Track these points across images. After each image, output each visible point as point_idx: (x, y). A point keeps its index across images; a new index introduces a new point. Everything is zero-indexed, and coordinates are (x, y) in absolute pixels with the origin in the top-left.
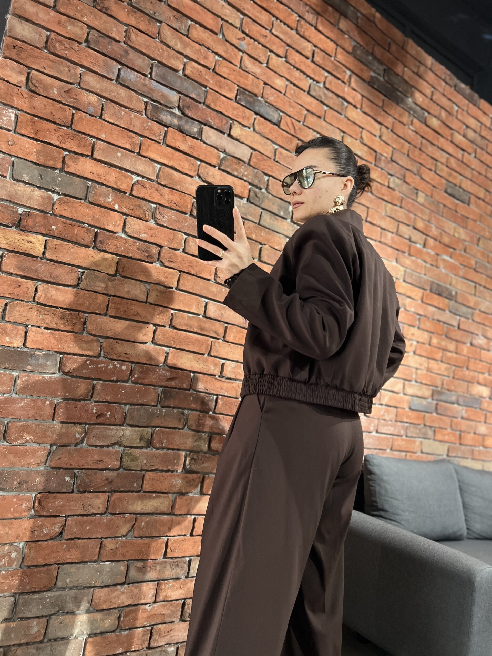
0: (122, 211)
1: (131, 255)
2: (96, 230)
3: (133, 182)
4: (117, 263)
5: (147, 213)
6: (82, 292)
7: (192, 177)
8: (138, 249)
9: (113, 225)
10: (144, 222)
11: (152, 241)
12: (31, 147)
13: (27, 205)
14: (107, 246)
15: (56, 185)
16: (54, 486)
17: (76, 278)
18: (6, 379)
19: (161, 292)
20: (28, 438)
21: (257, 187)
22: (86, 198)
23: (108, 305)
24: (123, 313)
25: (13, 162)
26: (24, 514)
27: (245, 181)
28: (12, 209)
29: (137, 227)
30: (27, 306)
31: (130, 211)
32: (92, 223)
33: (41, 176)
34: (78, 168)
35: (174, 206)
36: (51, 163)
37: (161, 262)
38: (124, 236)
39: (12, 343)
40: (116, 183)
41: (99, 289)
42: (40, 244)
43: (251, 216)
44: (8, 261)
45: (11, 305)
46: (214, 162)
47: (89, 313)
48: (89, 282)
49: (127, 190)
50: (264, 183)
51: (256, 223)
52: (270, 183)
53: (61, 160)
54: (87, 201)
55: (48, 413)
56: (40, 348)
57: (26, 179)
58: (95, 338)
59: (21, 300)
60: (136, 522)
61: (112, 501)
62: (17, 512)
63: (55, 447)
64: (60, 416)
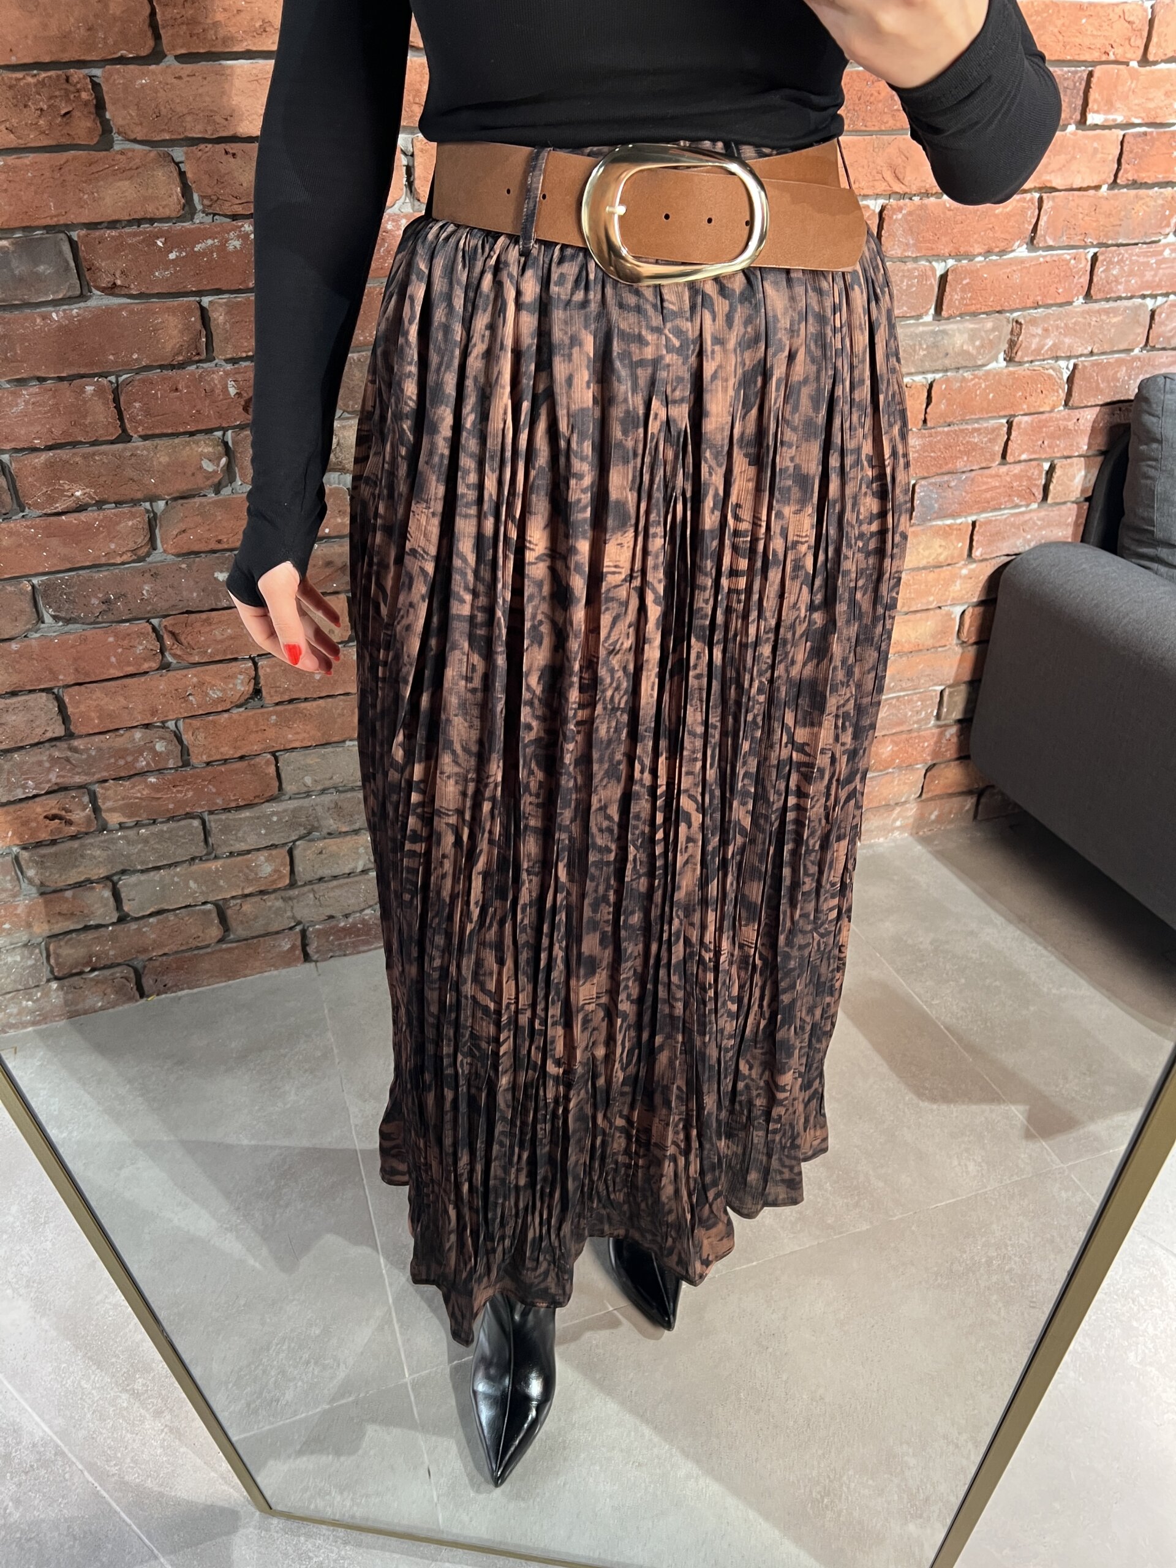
16: (194, 596)
20: (78, 494)
23: (153, 16)
26: (147, 665)
47: (101, 63)
55: (101, 418)
58: (155, 151)
62: (129, 663)
63: (161, 504)
64: (140, 423)
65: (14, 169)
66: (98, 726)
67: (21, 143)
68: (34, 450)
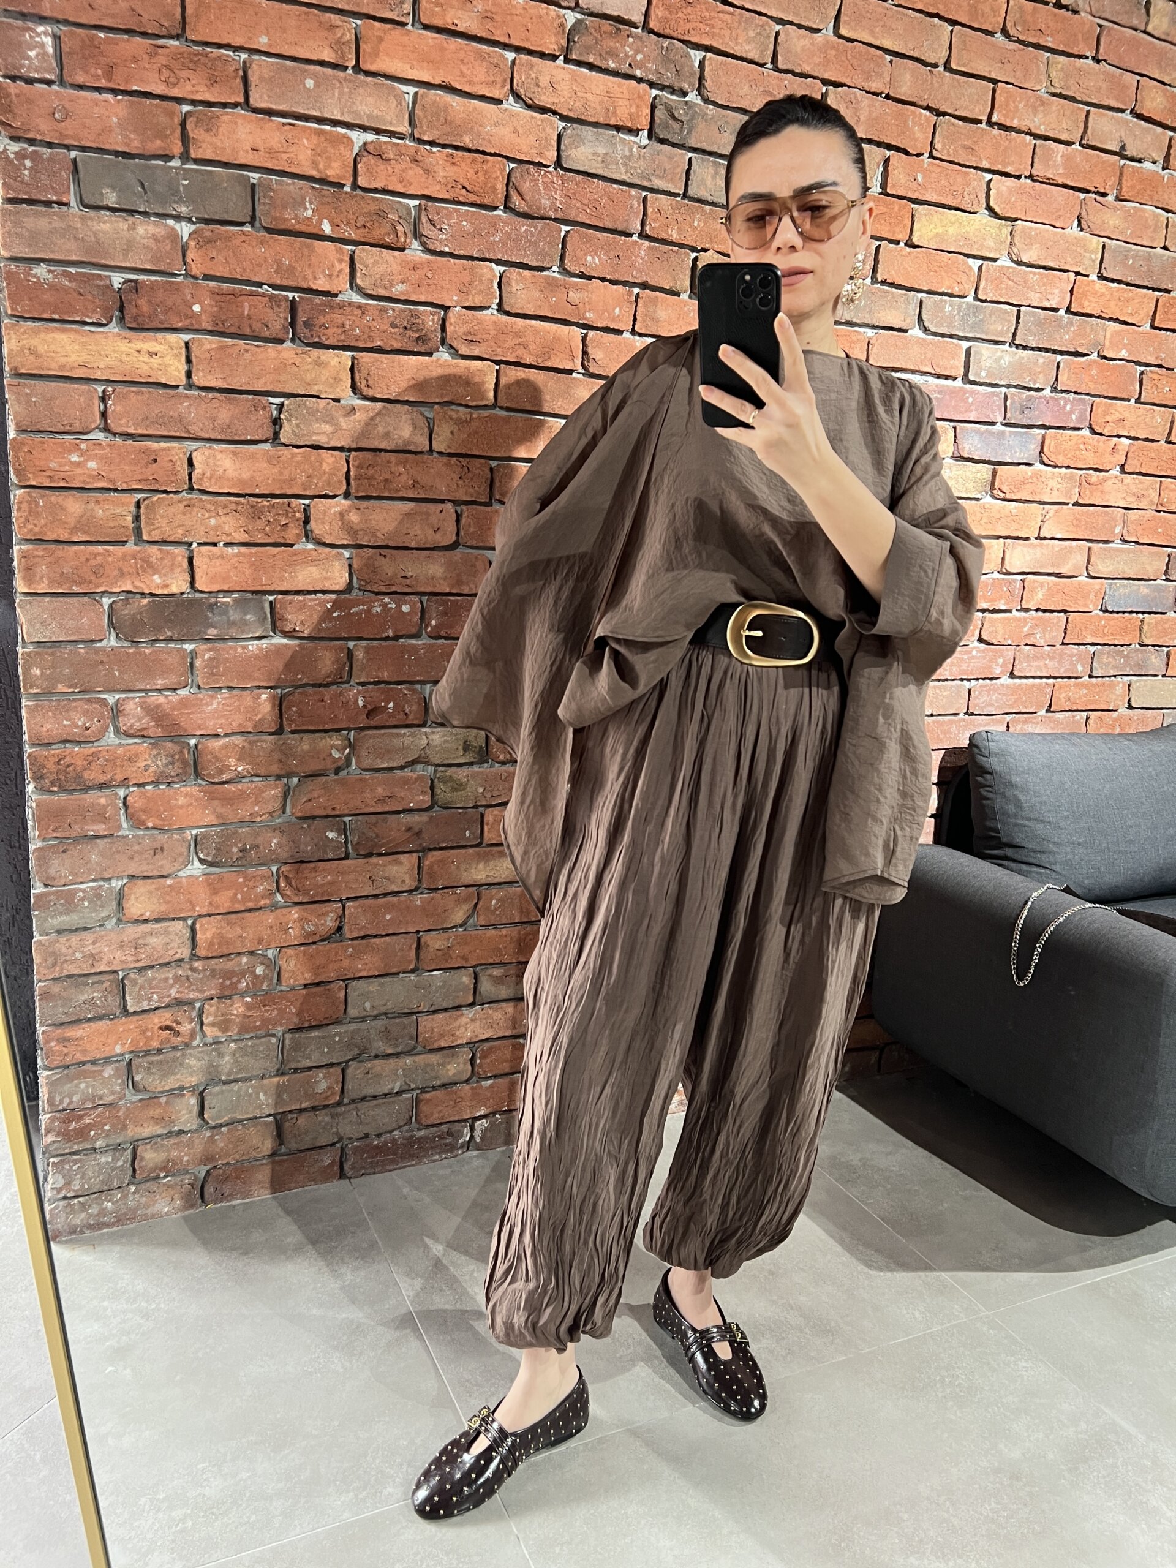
0: (341, 236)
1: (378, 343)
2: (291, 295)
3: (356, 150)
4: (352, 370)
5: (399, 228)
6: (287, 452)
7: (498, 102)
8: (393, 325)
9: (325, 275)
10: (397, 253)
11: (422, 299)
12: (107, 113)
13: (128, 265)
14: (323, 330)
15: (180, 201)
16: (308, 849)
17: (268, 421)
18: (172, 660)
19: (459, 422)
20: (240, 769)
21: (673, 92)
22: (252, 221)
23: (348, 472)
24: (382, 486)
25: (74, 162)
26: (262, 902)
27: (640, 80)
28: (98, 282)
29: (381, 269)
30: (180, 502)
31: (358, 231)
32: (279, 282)
33: (142, 185)
34: (219, 144)
35: (462, 196)
36: (156, 146)
37: (451, 346)
38: (356, 298)
39: (167, 586)
40: (315, 164)
41: (322, 440)
42: (177, 356)
43: (662, 178)
44: (118, 408)
45: (147, 507)
46: (551, 44)
47: (312, 497)
48: (298, 425)
49: (344, 177)
50: (692, 74)
51: (678, 195)
52: (707, 69)
53: (179, 131)
54: (257, 224)
55: (267, 717)
56: (225, 588)
57: (111, 198)
58: (335, 551)
59: (165, 492)
60: (478, 899)
61: (425, 868)
62: (250, 900)
63: (296, 780)
64: (294, 721)
65: (244, 555)
66: (216, 950)
67: (251, 540)
68: (217, 736)
